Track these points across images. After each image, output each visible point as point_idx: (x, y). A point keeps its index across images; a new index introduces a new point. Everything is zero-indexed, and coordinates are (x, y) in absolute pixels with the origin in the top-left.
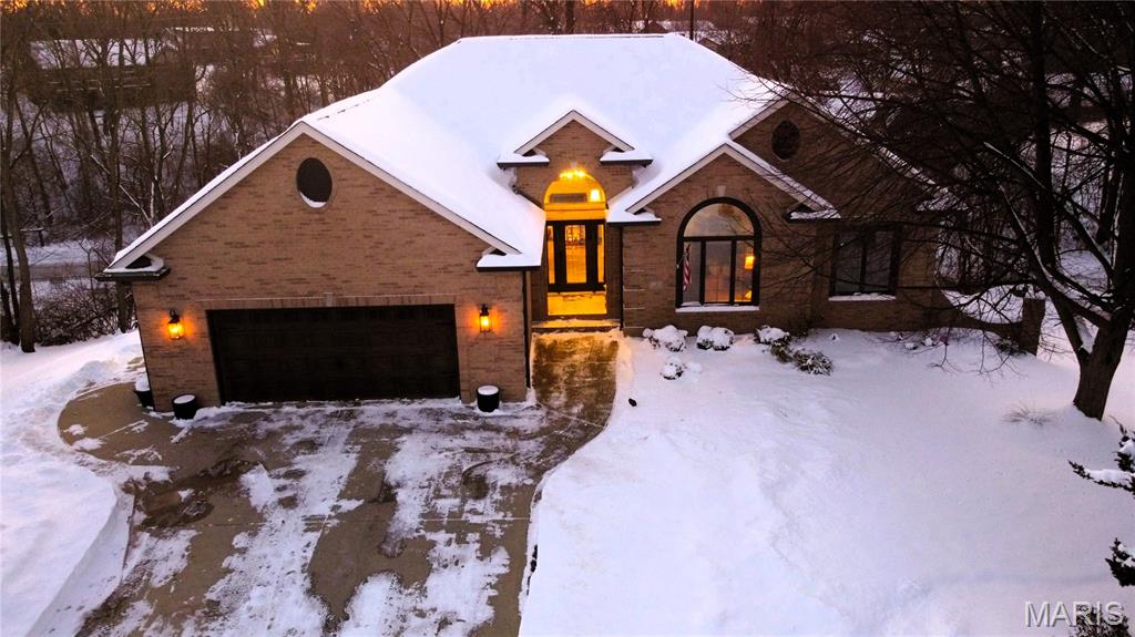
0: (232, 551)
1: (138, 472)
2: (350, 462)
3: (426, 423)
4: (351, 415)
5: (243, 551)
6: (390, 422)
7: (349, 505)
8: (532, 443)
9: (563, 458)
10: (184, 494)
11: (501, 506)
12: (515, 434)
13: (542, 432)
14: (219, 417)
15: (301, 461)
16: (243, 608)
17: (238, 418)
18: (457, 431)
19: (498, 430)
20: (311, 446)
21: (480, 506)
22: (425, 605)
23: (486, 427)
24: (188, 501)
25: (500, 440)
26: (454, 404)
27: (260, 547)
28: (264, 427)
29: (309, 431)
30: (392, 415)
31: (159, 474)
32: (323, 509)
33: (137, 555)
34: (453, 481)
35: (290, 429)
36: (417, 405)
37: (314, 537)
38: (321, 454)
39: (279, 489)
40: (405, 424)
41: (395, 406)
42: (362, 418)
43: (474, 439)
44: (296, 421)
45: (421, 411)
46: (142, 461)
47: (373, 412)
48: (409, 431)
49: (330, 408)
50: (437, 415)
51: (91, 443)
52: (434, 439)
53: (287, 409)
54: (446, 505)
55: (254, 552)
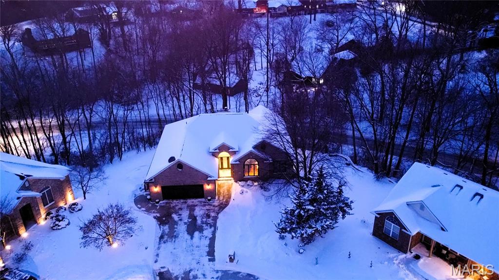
0: (175, 228)
1: (155, 215)
2: (188, 212)
3: (199, 204)
4: (186, 203)
5: (177, 228)
6: (193, 204)
7: (190, 220)
8: (217, 208)
9: (222, 211)
10: (164, 219)
11: (212, 220)
12: (214, 206)
13: (219, 205)
14: (163, 203)
15: (180, 212)
16: (179, 236)
17: (167, 203)
18: (204, 206)
19: (211, 205)
20: (181, 209)
21: (209, 220)
22: (203, 235)
23: (209, 205)
24: (165, 220)
25: (212, 207)
26: (203, 200)
27: (179, 227)
28: (172, 205)
29: (180, 206)
30: (193, 202)
31: (158, 215)
32: (186, 221)
33: (162, 229)
34: (205, 215)
35: (177, 206)
36: (197, 200)
37: (186, 225)
38: (183, 210)
39: (179, 217)
40: (196, 204)
41: (193, 200)
42: (188, 203)
43: (207, 207)
44: (177, 204)
45: (198, 201)
46: (154, 212)
47: (190, 202)
48: (197, 205)
49: (182, 201)
50: (201, 202)
51: (144, 209)
52: (201, 207)
53: (174, 201)
54: (204, 220)
55: (178, 228)
